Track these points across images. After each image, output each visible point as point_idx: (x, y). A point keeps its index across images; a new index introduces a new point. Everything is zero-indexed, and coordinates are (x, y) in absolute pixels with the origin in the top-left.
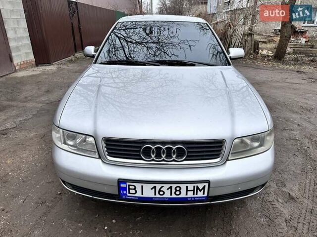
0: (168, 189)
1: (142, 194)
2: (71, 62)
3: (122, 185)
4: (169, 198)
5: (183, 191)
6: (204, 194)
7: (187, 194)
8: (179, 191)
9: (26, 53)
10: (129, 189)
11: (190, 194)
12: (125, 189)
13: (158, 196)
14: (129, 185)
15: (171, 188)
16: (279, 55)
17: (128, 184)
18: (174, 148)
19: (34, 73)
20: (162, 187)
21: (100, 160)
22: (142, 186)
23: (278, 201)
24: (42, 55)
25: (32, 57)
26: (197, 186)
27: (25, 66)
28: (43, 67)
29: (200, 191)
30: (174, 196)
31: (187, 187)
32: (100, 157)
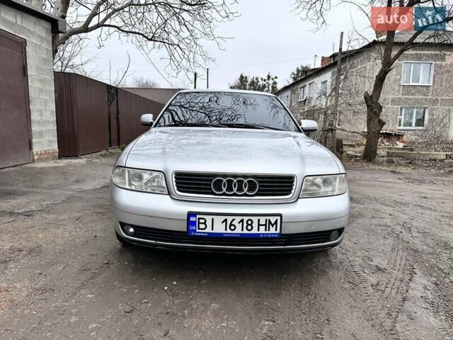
0: (239, 223)
1: (212, 229)
2: (104, 156)
3: (192, 219)
4: (241, 234)
5: (255, 225)
6: (276, 230)
7: (258, 230)
8: (251, 225)
9: (49, 141)
10: (199, 223)
11: (262, 230)
12: (194, 223)
13: (229, 231)
14: (199, 219)
15: (242, 221)
16: (370, 155)
17: (198, 216)
18: (245, 181)
19: (58, 165)
20: (234, 220)
21: (169, 196)
22: (213, 219)
23: (364, 272)
24: (69, 145)
25: (55, 147)
26: (269, 220)
27: (45, 156)
28: (69, 160)
29: (273, 226)
30: (245, 231)
31: (259, 220)
32: (169, 194)
